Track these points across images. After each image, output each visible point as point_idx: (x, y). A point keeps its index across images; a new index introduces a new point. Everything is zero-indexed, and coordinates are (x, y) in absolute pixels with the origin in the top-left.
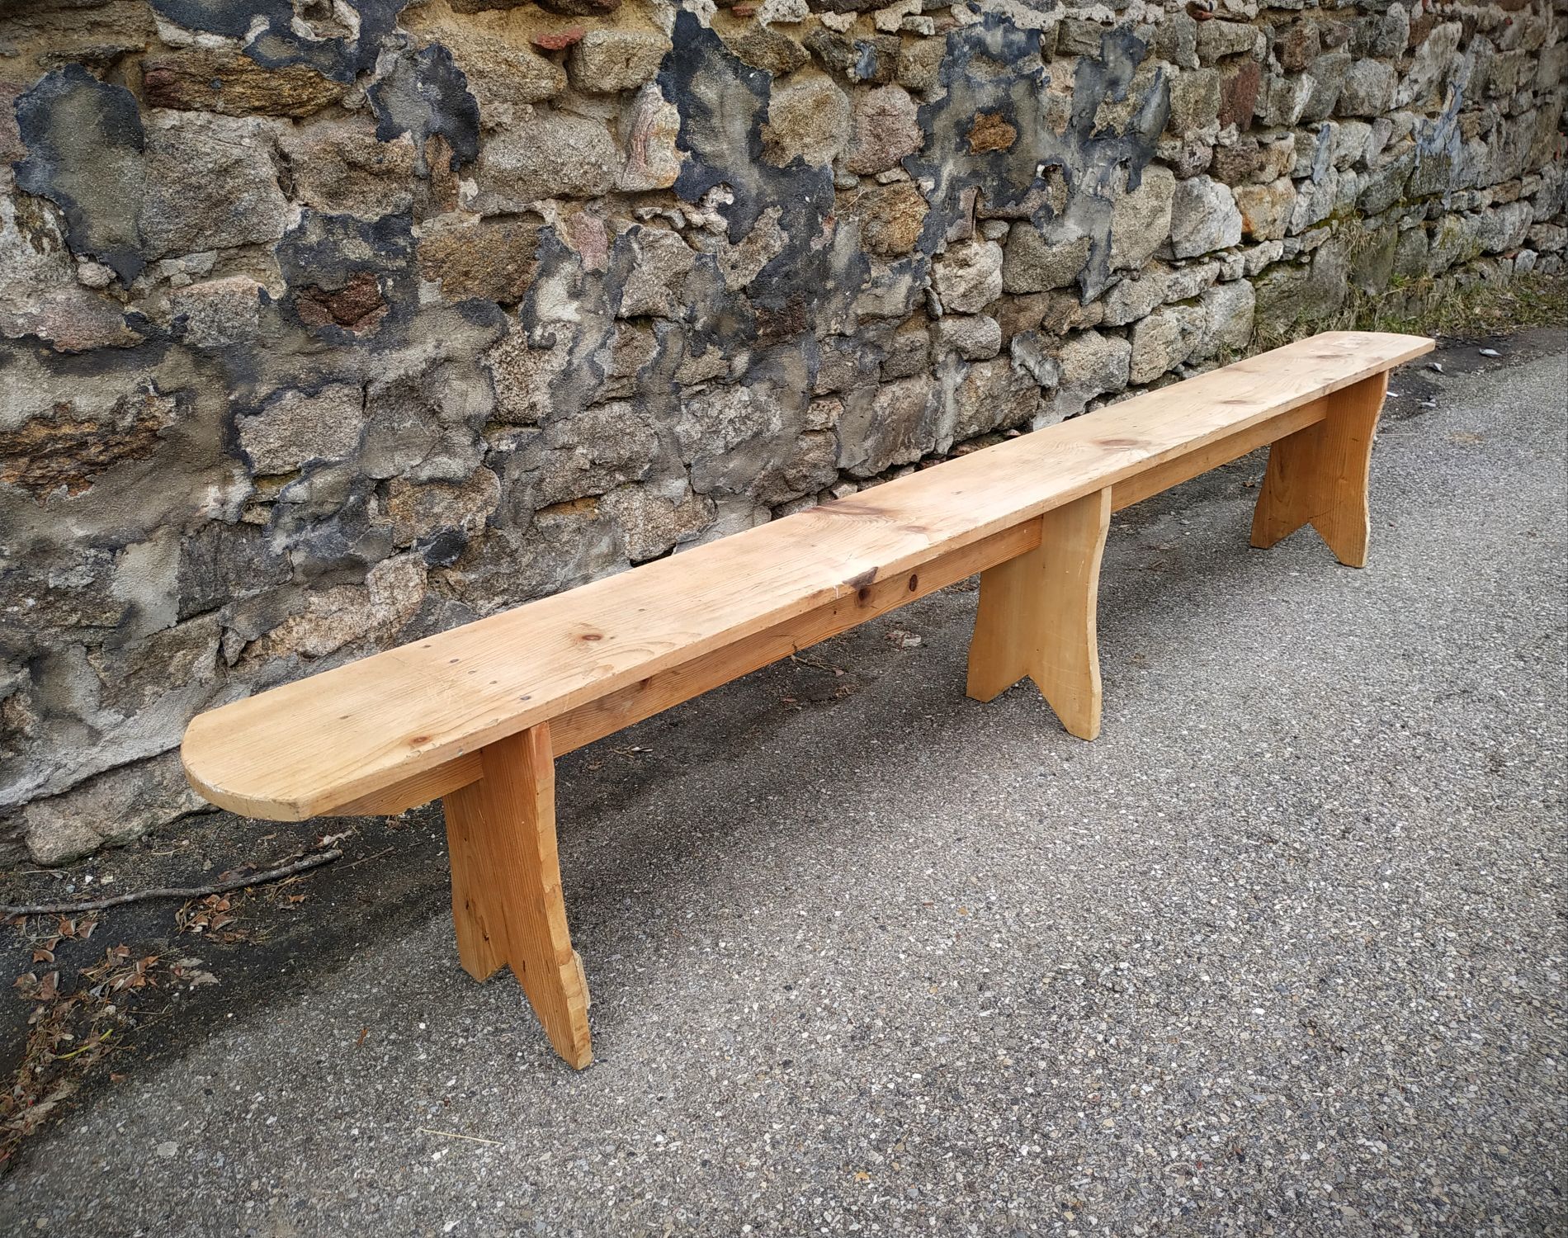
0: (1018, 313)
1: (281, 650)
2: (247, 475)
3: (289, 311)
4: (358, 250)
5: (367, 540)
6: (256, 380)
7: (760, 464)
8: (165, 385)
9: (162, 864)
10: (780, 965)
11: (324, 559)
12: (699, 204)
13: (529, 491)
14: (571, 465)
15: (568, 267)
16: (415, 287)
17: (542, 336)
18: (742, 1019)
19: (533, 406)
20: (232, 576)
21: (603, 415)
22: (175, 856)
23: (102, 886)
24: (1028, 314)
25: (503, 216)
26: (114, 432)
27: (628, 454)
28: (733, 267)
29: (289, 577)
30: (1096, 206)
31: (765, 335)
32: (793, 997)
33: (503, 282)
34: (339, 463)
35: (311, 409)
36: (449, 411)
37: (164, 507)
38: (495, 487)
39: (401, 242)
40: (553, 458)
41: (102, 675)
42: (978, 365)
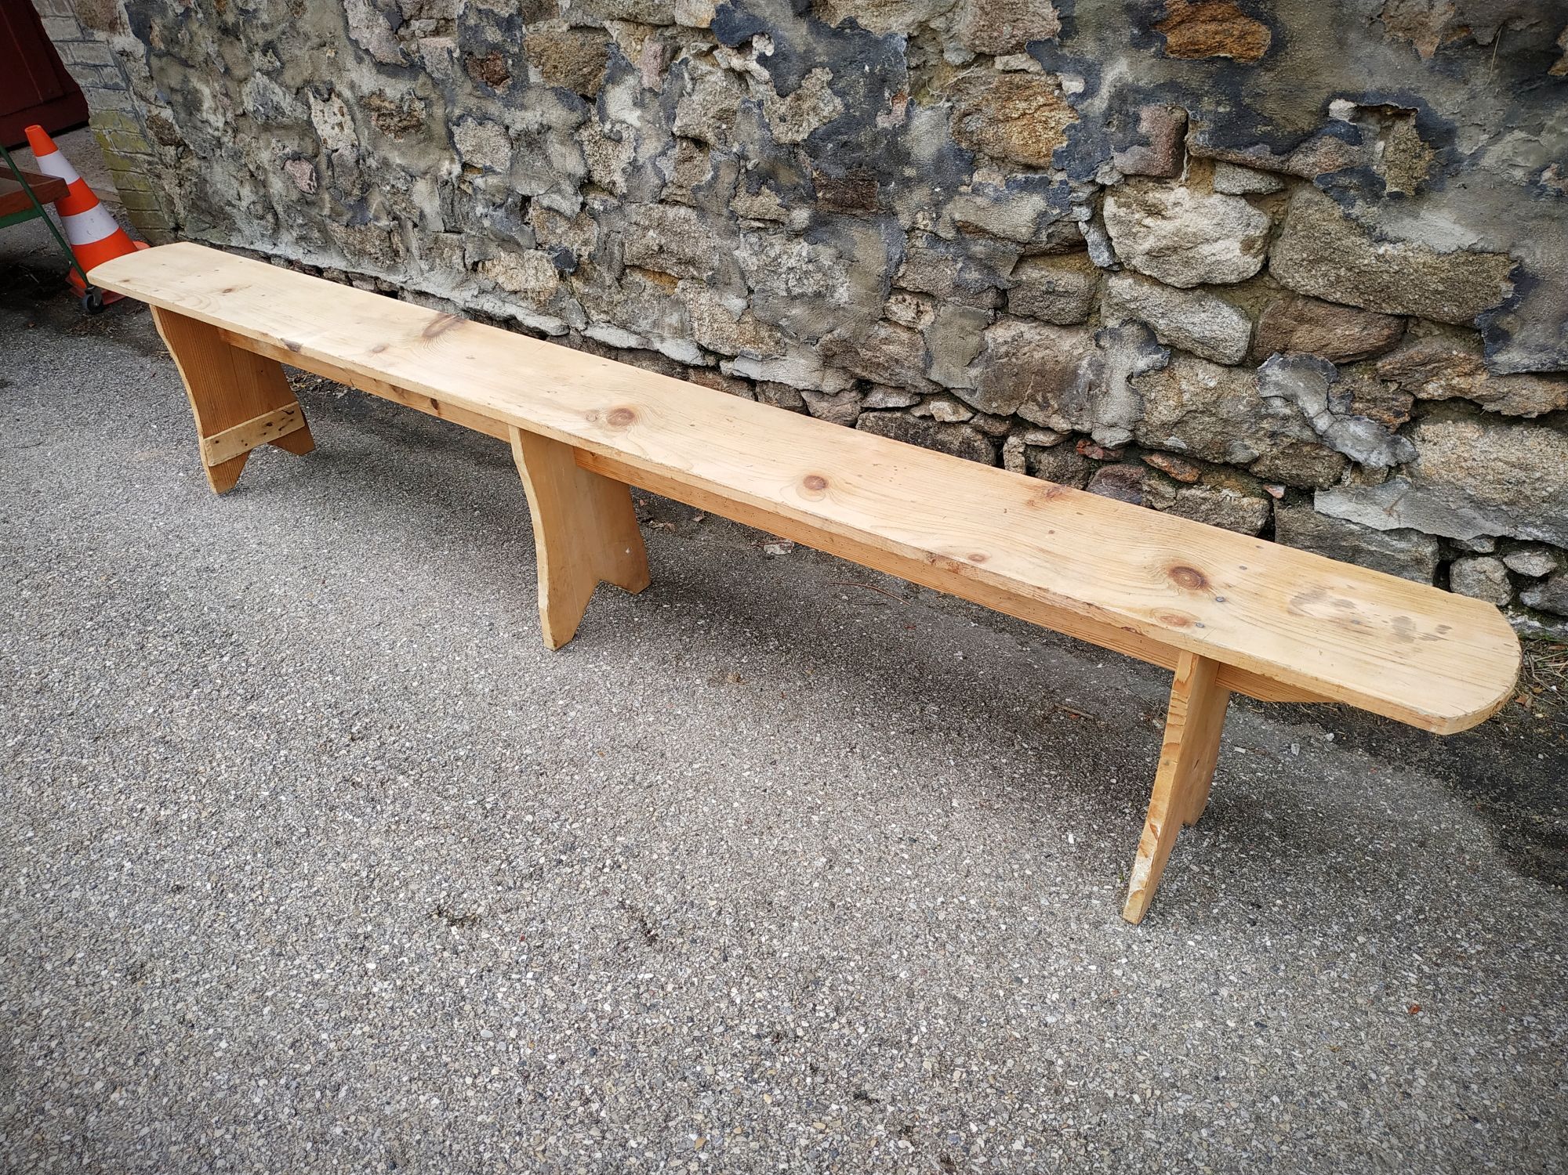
2: (460, 161)
3: (463, 67)
4: (493, 35)
7: (826, 326)
8: (420, 94)
12: (741, 49)
13: (616, 247)
14: (644, 241)
15: (631, 80)
16: (526, 69)
17: (611, 131)
19: (614, 183)
20: (462, 218)
21: (672, 212)
26: (403, 112)
28: (782, 120)
29: (487, 233)
31: (825, 199)
33: (581, 80)
34: (500, 174)
35: (482, 133)
36: (557, 165)
42: (1196, 363)
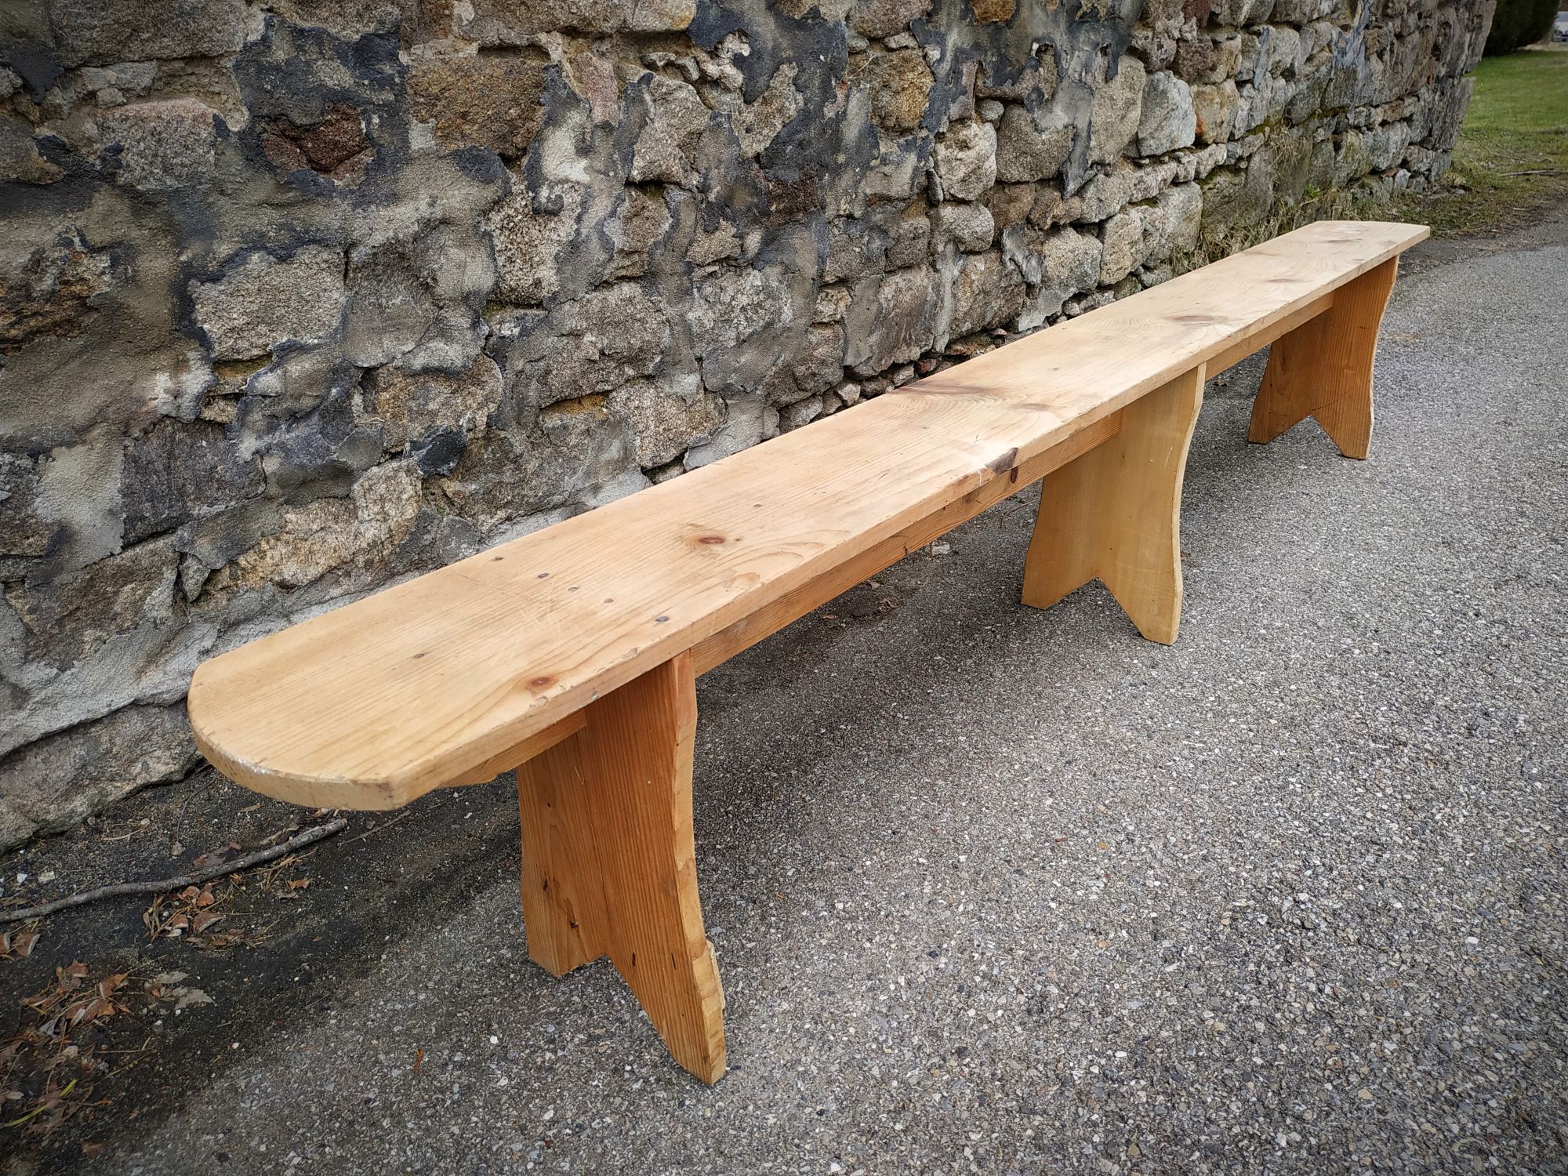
0: (1008, 203)
1: (253, 580)
2: (205, 359)
3: (253, 149)
4: (336, 75)
5: (353, 442)
6: (213, 236)
7: (771, 358)
8: (97, 237)
9: (117, 851)
10: (915, 926)
11: (302, 466)
12: (714, 54)
13: (534, 385)
14: (579, 355)
15: (575, 117)
16: (403, 130)
17: (549, 199)
18: (891, 998)
19: (537, 283)
20: (190, 488)
21: (613, 296)
22: (134, 840)
23: (39, 885)
24: (1018, 205)
25: (503, 49)
26: (29, 298)
27: (639, 344)
28: (748, 131)
29: (261, 489)
30: (1080, 93)
31: (778, 211)
32: (942, 966)
33: (506, 129)
34: (318, 346)
35: (283, 277)
36: (445, 286)
37: (101, 399)
38: (496, 380)
39: (388, 69)
40: (560, 345)
41: (27, 619)
42: (972, 258)
